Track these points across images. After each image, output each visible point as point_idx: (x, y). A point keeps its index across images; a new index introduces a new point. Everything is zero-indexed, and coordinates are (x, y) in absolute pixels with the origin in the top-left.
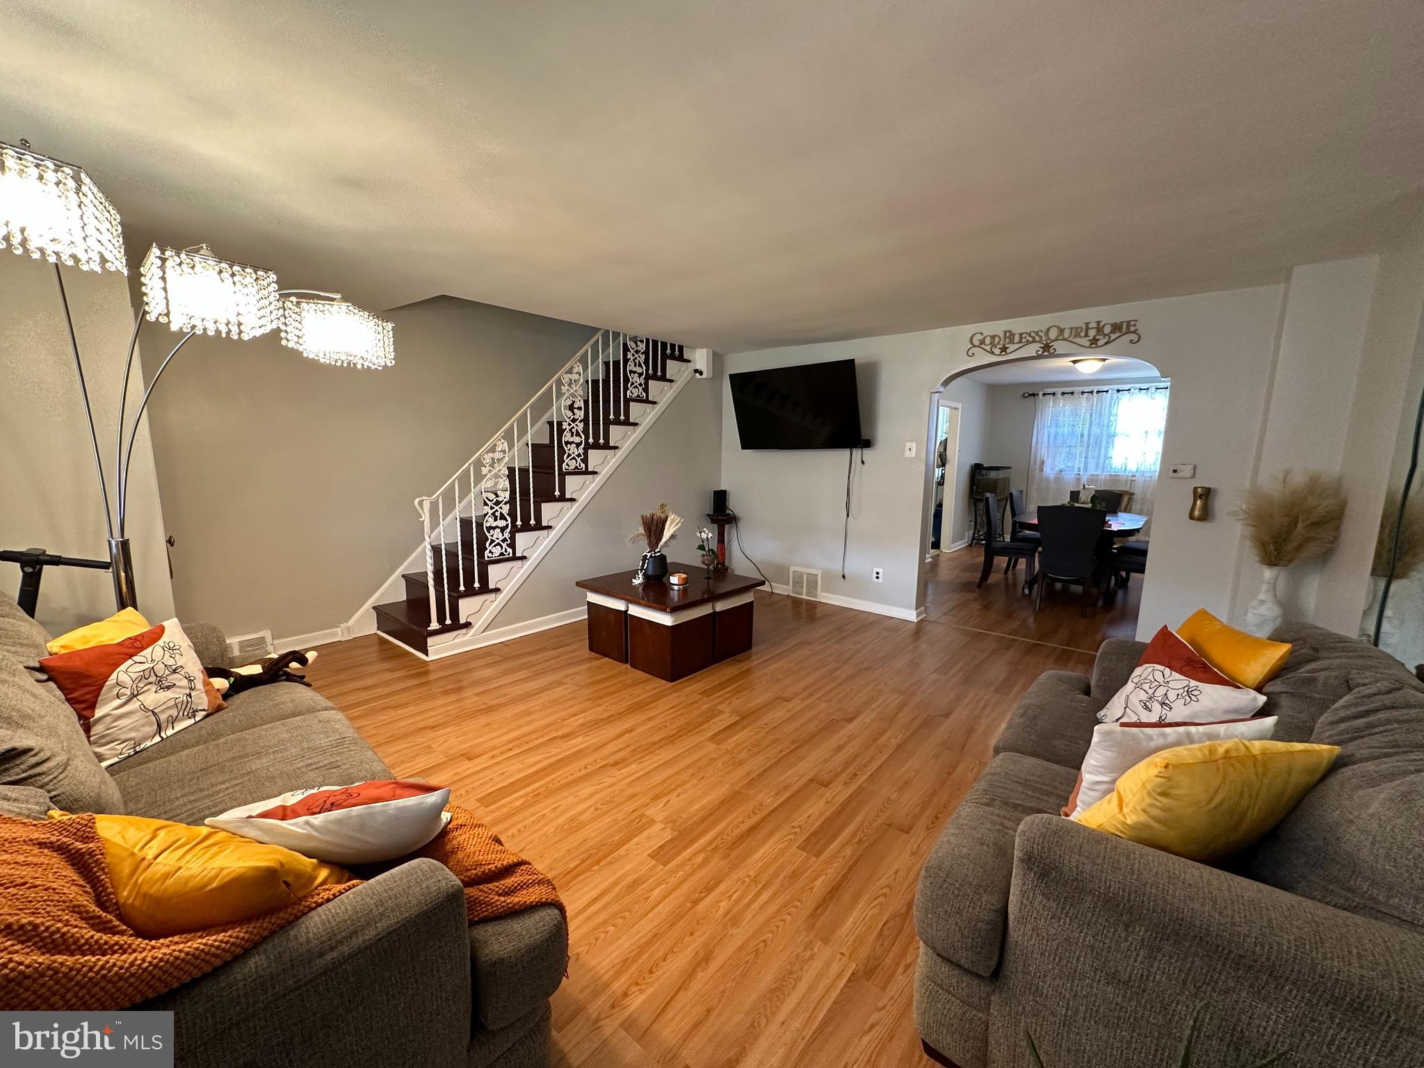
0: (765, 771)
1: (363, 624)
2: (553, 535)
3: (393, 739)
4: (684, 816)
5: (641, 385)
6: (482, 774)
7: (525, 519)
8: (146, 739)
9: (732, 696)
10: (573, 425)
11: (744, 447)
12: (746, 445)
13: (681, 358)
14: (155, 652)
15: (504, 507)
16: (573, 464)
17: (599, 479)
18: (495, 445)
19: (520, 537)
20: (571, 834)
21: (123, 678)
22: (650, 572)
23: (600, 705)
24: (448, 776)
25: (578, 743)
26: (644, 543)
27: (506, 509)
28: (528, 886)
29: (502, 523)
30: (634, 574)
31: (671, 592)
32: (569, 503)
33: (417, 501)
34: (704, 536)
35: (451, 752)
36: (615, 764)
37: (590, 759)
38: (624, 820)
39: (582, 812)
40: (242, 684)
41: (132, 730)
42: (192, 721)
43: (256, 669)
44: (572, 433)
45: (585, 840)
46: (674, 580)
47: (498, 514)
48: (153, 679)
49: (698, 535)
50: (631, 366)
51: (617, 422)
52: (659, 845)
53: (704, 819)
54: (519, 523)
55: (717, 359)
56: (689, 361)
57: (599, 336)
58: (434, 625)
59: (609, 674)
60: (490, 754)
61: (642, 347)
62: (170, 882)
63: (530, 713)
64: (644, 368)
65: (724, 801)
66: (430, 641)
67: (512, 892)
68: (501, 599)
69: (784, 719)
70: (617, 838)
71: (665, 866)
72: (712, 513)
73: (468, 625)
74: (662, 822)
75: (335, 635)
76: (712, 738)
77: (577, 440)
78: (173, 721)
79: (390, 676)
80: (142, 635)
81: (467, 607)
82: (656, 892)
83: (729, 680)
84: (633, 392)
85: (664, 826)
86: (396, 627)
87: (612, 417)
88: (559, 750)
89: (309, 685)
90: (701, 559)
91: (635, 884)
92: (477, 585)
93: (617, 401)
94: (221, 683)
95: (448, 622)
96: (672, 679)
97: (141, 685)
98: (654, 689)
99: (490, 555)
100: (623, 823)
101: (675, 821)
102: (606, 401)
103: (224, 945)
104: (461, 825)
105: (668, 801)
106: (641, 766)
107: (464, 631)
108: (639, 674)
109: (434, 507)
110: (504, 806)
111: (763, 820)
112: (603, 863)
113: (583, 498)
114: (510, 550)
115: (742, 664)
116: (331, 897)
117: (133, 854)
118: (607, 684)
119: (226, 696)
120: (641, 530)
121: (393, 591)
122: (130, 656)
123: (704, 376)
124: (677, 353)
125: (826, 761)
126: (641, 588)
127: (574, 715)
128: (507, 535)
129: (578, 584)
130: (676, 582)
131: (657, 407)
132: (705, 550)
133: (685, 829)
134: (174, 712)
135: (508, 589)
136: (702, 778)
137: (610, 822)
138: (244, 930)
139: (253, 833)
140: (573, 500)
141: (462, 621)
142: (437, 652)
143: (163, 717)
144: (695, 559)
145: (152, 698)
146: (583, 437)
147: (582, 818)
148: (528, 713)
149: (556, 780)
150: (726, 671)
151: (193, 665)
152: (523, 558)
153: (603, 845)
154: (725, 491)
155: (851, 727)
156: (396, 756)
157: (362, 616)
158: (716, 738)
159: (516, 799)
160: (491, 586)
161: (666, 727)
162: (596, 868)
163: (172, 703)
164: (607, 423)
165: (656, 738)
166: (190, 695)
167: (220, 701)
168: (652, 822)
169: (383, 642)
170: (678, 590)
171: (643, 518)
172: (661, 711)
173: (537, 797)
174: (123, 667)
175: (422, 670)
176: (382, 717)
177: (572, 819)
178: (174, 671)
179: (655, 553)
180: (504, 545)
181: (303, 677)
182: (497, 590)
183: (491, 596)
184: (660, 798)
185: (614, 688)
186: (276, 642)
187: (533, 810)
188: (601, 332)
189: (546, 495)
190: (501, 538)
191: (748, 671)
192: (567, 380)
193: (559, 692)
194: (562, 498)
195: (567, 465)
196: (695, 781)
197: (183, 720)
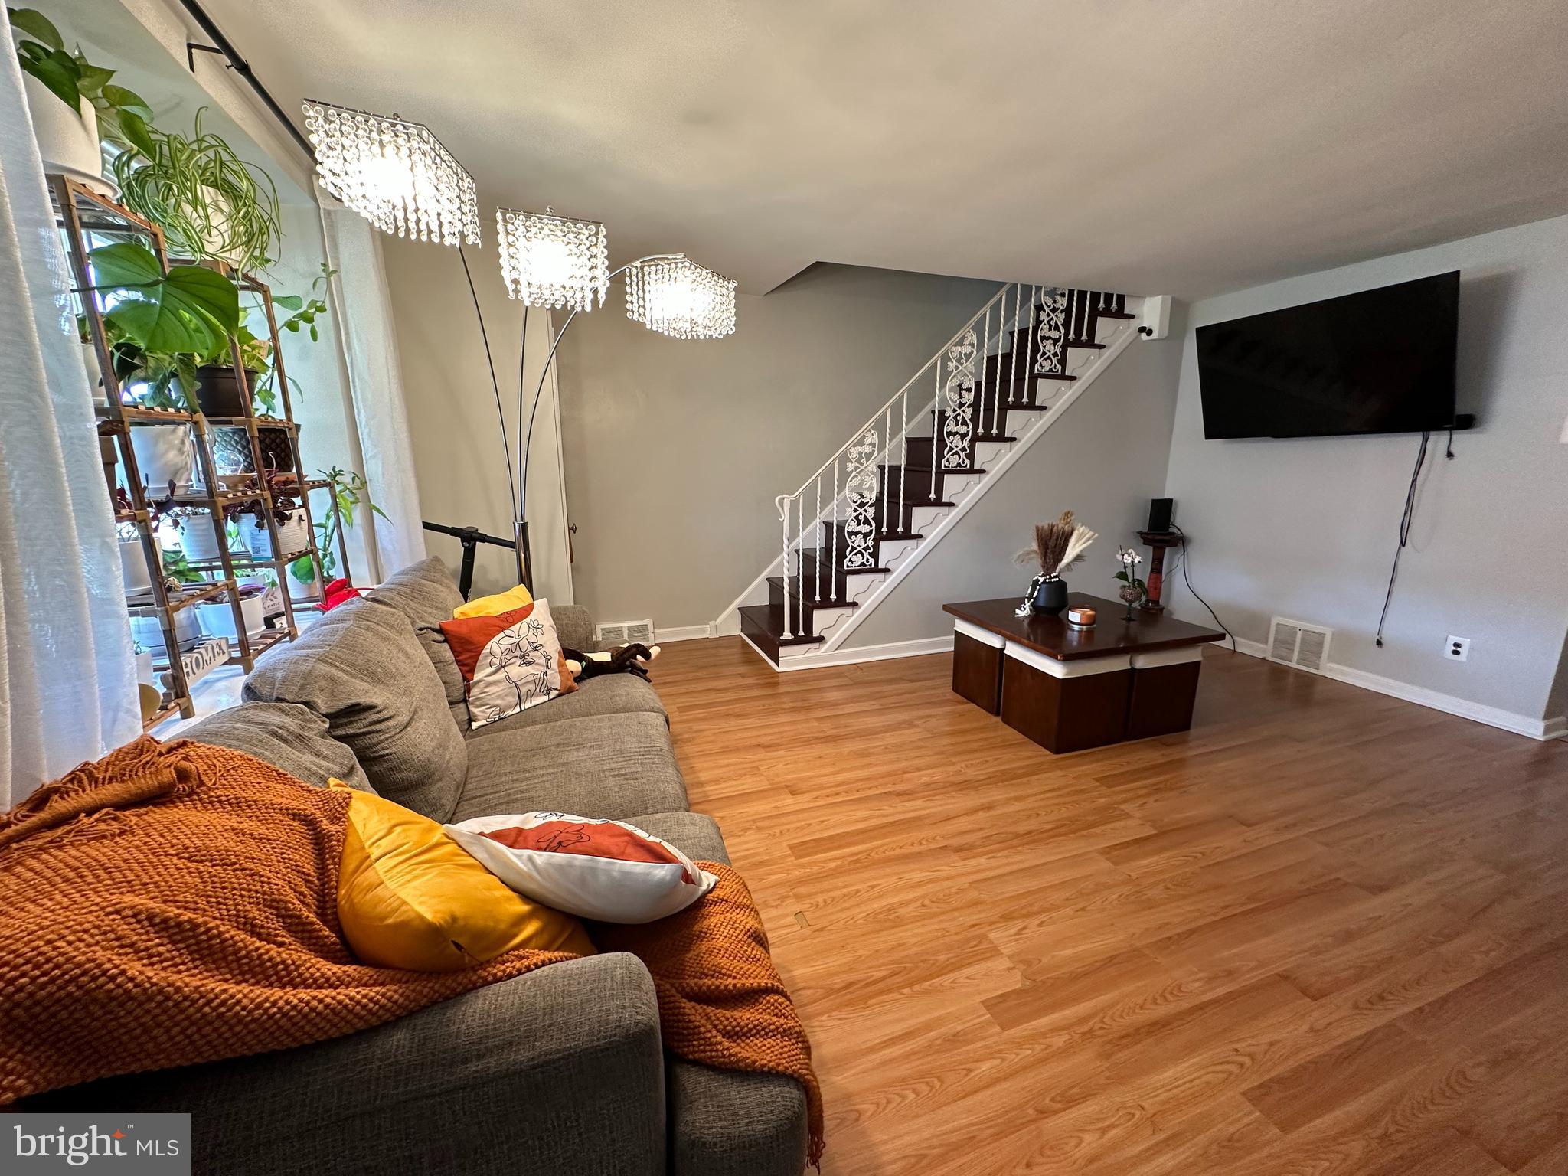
0: (1192, 932)
1: (728, 624)
2: (924, 546)
3: (728, 750)
4: (1045, 960)
5: (1055, 354)
6: (801, 816)
7: (893, 525)
8: (509, 707)
9: (1148, 795)
10: (959, 411)
11: (1209, 435)
12: (1213, 431)
13: (1120, 314)
14: (521, 628)
15: (869, 509)
16: (955, 461)
17: (986, 480)
18: (864, 437)
19: (884, 546)
20: (886, 929)
21: (495, 648)
22: (1041, 603)
23: (954, 764)
24: (766, 807)
25: (915, 807)
26: (1037, 562)
27: (871, 512)
28: (767, 1034)
29: (865, 529)
30: (1019, 603)
31: (1069, 632)
32: (946, 509)
33: (777, 499)
34: (1128, 559)
35: (776, 780)
36: (959, 850)
37: (928, 833)
38: (957, 934)
39: (905, 903)
40: (593, 670)
41: (498, 697)
42: (546, 698)
43: (604, 657)
44: (957, 421)
45: (900, 945)
46: (1075, 616)
47: (861, 518)
48: (518, 653)
49: (1120, 557)
50: (1044, 330)
51: (1018, 406)
52: (1000, 992)
53: (1075, 977)
54: (884, 529)
55: (1178, 310)
56: (1133, 317)
57: (1003, 294)
58: (787, 635)
59: (975, 725)
60: (815, 794)
61: (1062, 303)
62: (369, 896)
63: (869, 755)
64: (1063, 331)
65: (1113, 958)
66: (782, 651)
67: (744, 1035)
68: (858, 614)
69: (1236, 854)
70: (942, 958)
71: (1004, 1029)
72: (1146, 530)
73: (821, 639)
74: (1009, 957)
75: (704, 631)
76: (1106, 852)
77: (962, 429)
78: (531, 695)
79: (740, 681)
80: (516, 611)
81: (822, 619)
82: (985, 1066)
83: (1146, 769)
84: (1044, 365)
85: (1011, 965)
86: (756, 631)
87: (1011, 399)
88: (891, 810)
89: (649, 681)
90: (1119, 591)
91: (955, 1040)
92: (833, 596)
93: (1020, 379)
94: (574, 666)
95: (801, 633)
96: (1057, 751)
97: (508, 657)
98: (1030, 758)
99: (850, 564)
100: (956, 938)
101: (1028, 963)
102: (1005, 381)
103: (371, 1005)
104: (722, 900)
105: (1024, 928)
106: (994, 862)
107: (816, 645)
108: (1011, 733)
109: (794, 505)
110: (815, 863)
111: (1180, 1016)
112: (916, 988)
113: (964, 503)
114: (872, 560)
115: (1169, 751)
116: (515, 972)
117: (363, 848)
118: (969, 737)
119: (579, 679)
120: (1034, 546)
121: (757, 595)
122: (504, 629)
123: (1155, 336)
124: (1114, 306)
125: (1317, 951)
126: (1026, 622)
127: (919, 770)
128: (870, 542)
129: (946, 608)
130: (1078, 620)
131: (1077, 385)
132: (1127, 580)
133: (1044, 982)
134: (532, 687)
135: (867, 605)
136: (1083, 909)
137: (937, 930)
138: (400, 991)
139: (480, 855)
140: (951, 505)
141: (816, 634)
142: (788, 664)
143: (523, 690)
144: (1111, 591)
145: (516, 670)
146: (971, 426)
147: (901, 911)
148: (865, 754)
149: (882, 849)
150: (1143, 755)
151: (551, 644)
152: (886, 571)
153: (924, 961)
154: (1171, 500)
155: (1375, 905)
156: (723, 770)
157: (729, 616)
158: (1118, 852)
159: (830, 859)
160: (849, 599)
161: (1038, 815)
162: (906, 991)
163: (531, 678)
164: (1004, 407)
165: (1022, 828)
166: (546, 673)
167: (571, 683)
168: (995, 952)
169: (745, 644)
170: (1080, 632)
171: (1038, 530)
172: (1036, 790)
173: (855, 865)
174: (496, 639)
175: (772, 680)
176: (722, 724)
177: (891, 909)
178: (535, 649)
179: (1051, 578)
180: (866, 554)
181: (645, 672)
182: (854, 605)
183: (848, 611)
184: (1013, 919)
185: (975, 746)
186: (657, 631)
187: (847, 879)
188: (1006, 288)
189: (919, 497)
190: (863, 545)
191: (1181, 763)
192: (956, 354)
193: (907, 735)
194: (938, 502)
195: (948, 461)
196: (1068, 911)
197: (539, 696)
